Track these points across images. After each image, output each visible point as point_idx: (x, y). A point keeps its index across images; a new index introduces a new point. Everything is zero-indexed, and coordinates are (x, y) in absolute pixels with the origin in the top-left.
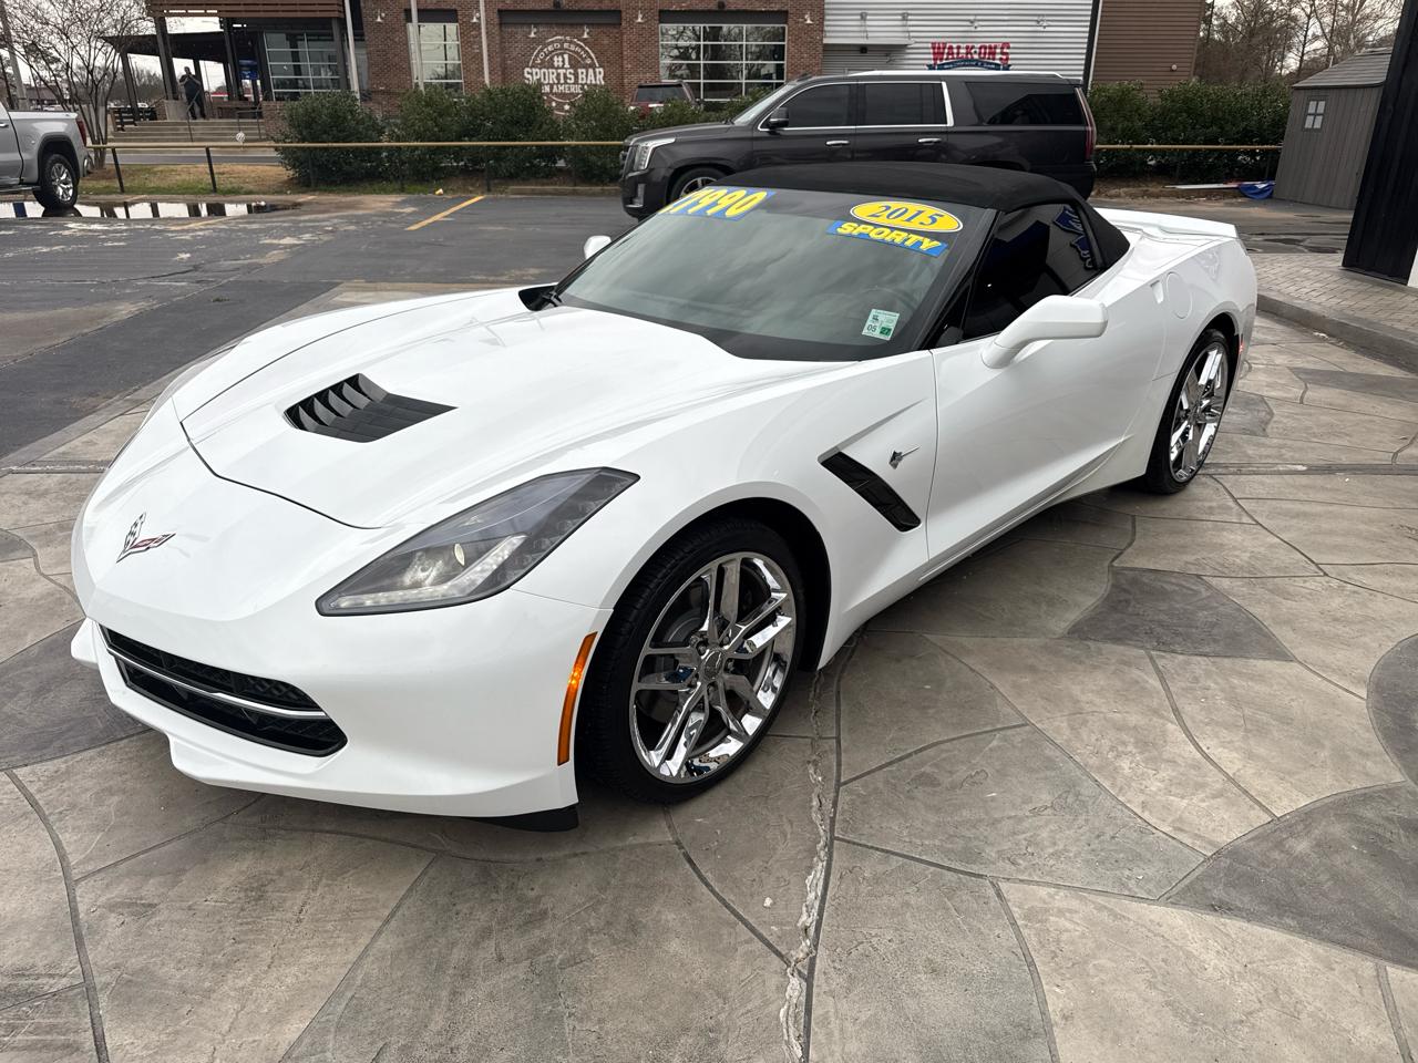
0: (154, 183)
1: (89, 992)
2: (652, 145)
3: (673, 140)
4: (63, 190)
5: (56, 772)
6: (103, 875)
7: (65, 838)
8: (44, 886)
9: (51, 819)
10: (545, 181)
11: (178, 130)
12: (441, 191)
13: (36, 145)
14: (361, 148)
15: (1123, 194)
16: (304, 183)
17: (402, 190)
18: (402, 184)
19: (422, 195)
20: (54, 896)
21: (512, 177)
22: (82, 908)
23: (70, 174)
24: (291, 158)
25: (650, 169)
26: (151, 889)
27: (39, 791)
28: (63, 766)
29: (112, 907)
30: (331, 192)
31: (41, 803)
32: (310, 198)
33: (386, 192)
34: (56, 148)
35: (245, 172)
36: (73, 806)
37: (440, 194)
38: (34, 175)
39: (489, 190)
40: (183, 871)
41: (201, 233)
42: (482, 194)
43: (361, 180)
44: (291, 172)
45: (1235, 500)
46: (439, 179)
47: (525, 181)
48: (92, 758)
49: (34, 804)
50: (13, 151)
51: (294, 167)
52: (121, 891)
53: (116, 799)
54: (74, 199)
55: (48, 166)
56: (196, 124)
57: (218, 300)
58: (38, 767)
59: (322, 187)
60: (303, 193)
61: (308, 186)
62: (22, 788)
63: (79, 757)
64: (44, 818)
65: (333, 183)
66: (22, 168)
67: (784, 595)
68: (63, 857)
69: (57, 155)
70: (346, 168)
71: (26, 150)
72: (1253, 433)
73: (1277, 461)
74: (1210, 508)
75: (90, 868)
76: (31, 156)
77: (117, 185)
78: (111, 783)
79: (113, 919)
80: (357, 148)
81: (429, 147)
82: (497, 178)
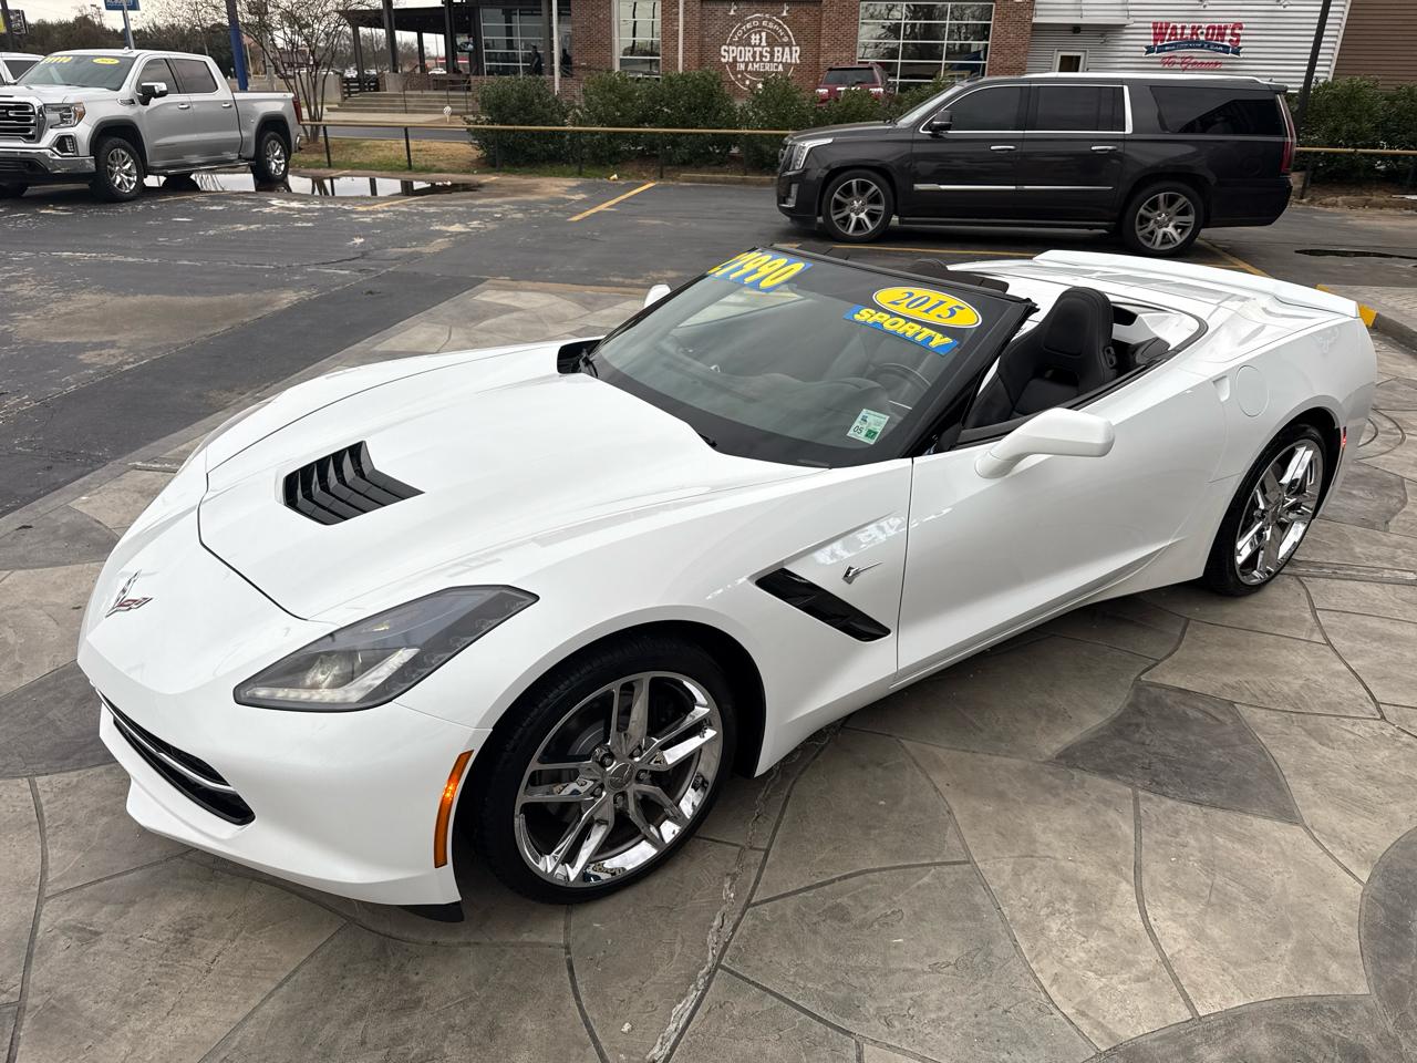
0: (359, 158)
1: (19, 1011)
2: (809, 144)
3: (830, 141)
4: (276, 166)
5: (68, 784)
6: (67, 896)
7: (53, 853)
8: (20, 899)
9: (48, 832)
10: (717, 168)
11: (393, 101)
12: (615, 176)
13: (254, 123)
14: (545, 131)
15: (1340, 203)
16: (490, 163)
17: (580, 174)
18: (580, 168)
19: (598, 180)
20: (24, 911)
21: (686, 164)
22: (42, 926)
23: (283, 150)
24: (481, 138)
25: (805, 170)
26: (102, 916)
27: (48, 802)
28: (75, 780)
29: (65, 929)
30: (514, 173)
31: (46, 814)
32: (494, 178)
33: (564, 175)
34: (273, 126)
35: (441, 150)
36: (69, 821)
37: (614, 180)
38: (251, 151)
39: (662, 177)
40: (132, 903)
41: (381, 216)
42: (655, 180)
43: (543, 162)
44: (481, 152)
45: (1314, 610)
47: (698, 168)
48: (101, 775)
49: (39, 815)
50: (235, 129)
51: (482, 148)
52: (78, 914)
53: (105, 819)
54: (285, 172)
55: (264, 142)
56: (412, 96)
57: (371, 293)
58: (55, 777)
59: (506, 168)
60: (488, 173)
61: (494, 166)
62: (36, 797)
63: (91, 772)
64: (42, 831)
65: (517, 164)
66: (240, 145)
67: (707, 710)
68: (44, 872)
69: (272, 133)
70: (529, 150)
71: (247, 128)
72: (1372, 526)
73: (1386, 565)
74: (1281, 618)
75: (61, 887)
76: (249, 133)
77: (326, 160)
78: (108, 802)
79: (62, 942)
80: (541, 131)
81: (609, 132)
82: (671, 165)
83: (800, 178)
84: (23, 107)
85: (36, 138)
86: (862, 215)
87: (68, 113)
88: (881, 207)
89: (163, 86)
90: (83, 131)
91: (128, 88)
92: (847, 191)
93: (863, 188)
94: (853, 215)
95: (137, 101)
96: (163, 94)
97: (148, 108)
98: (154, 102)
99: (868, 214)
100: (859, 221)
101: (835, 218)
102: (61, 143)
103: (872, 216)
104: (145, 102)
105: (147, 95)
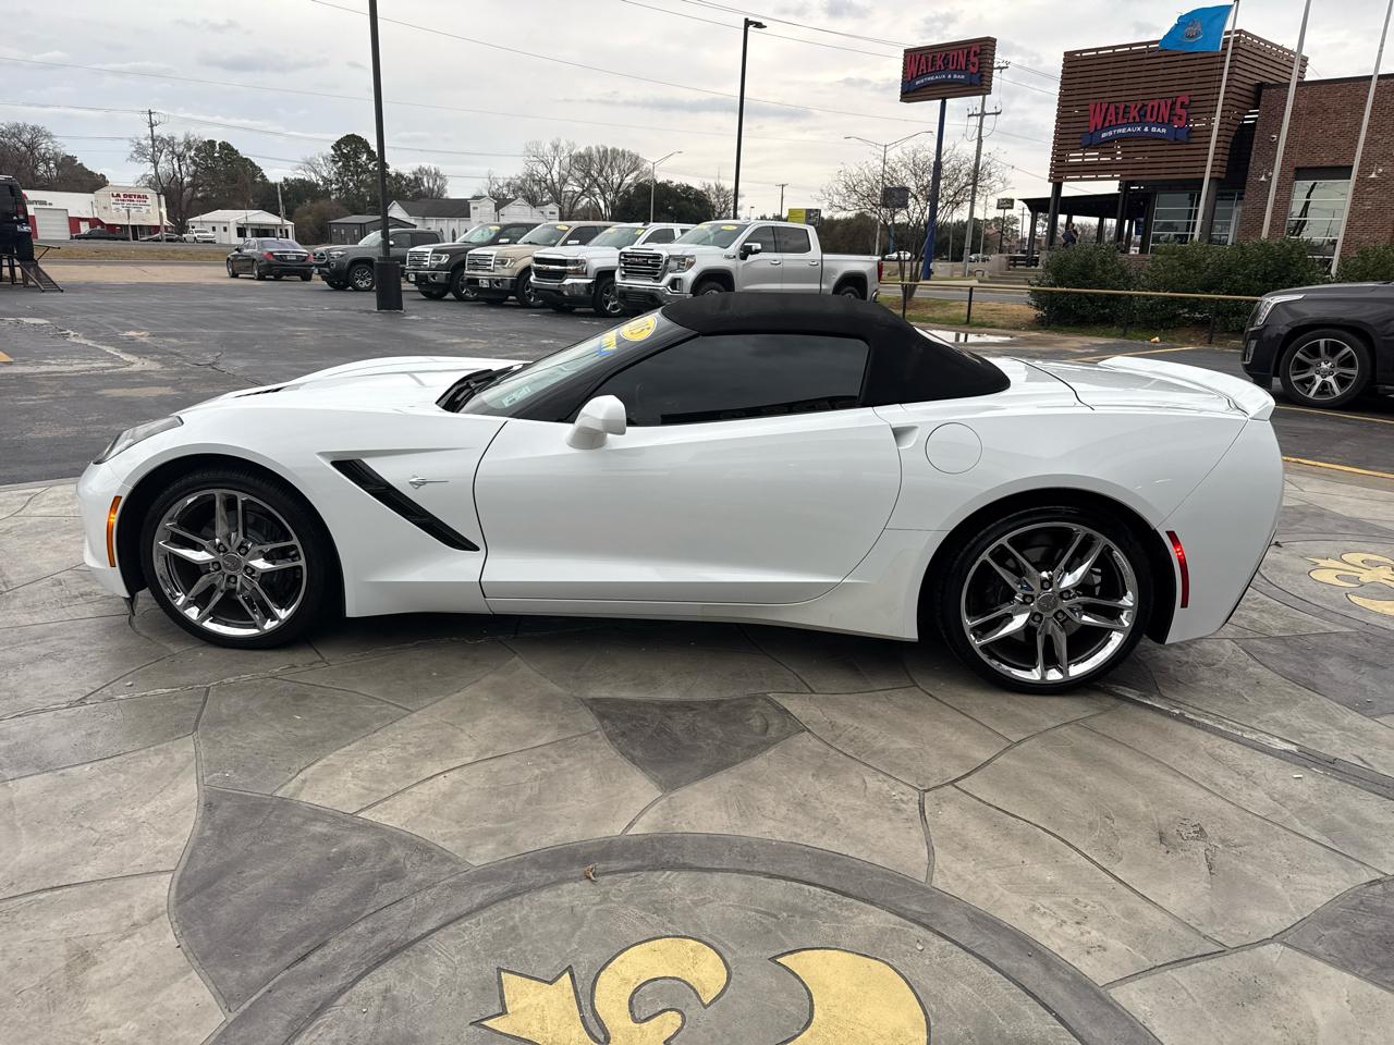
2: (1274, 300)
3: (1300, 297)
12: (1157, 338)
13: (836, 278)
14: (1101, 294)
16: (1040, 324)
17: (1124, 335)
19: (1137, 342)
24: (1040, 299)
25: (1265, 326)
30: (1056, 330)
33: (1108, 336)
34: (852, 282)
37: (1155, 343)
42: (1201, 344)
43: (1095, 323)
44: (1037, 312)
46: (1169, 328)
50: (815, 283)
51: (1037, 307)
60: (1035, 330)
65: (1067, 324)
69: (851, 288)
70: (1080, 311)
71: (826, 282)
76: (828, 286)
80: (1096, 294)
81: (1164, 297)
82: (1227, 332)
83: (1257, 334)
84: (658, 257)
85: (658, 279)
86: (1330, 379)
87: (684, 262)
88: (1354, 372)
89: (759, 246)
90: (690, 276)
91: (734, 248)
92: (1314, 351)
93: (1333, 350)
94: (1317, 377)
95: (738, 257)
96: (757, 252)
97: (744, 262)
98: (751, 258)
99: (1337, 378)
100: (1324, 385)
101: (1294, 378)
102: (674, 283)
103: (1342, 381)
104: (744, 257)
105: (746, 252)
